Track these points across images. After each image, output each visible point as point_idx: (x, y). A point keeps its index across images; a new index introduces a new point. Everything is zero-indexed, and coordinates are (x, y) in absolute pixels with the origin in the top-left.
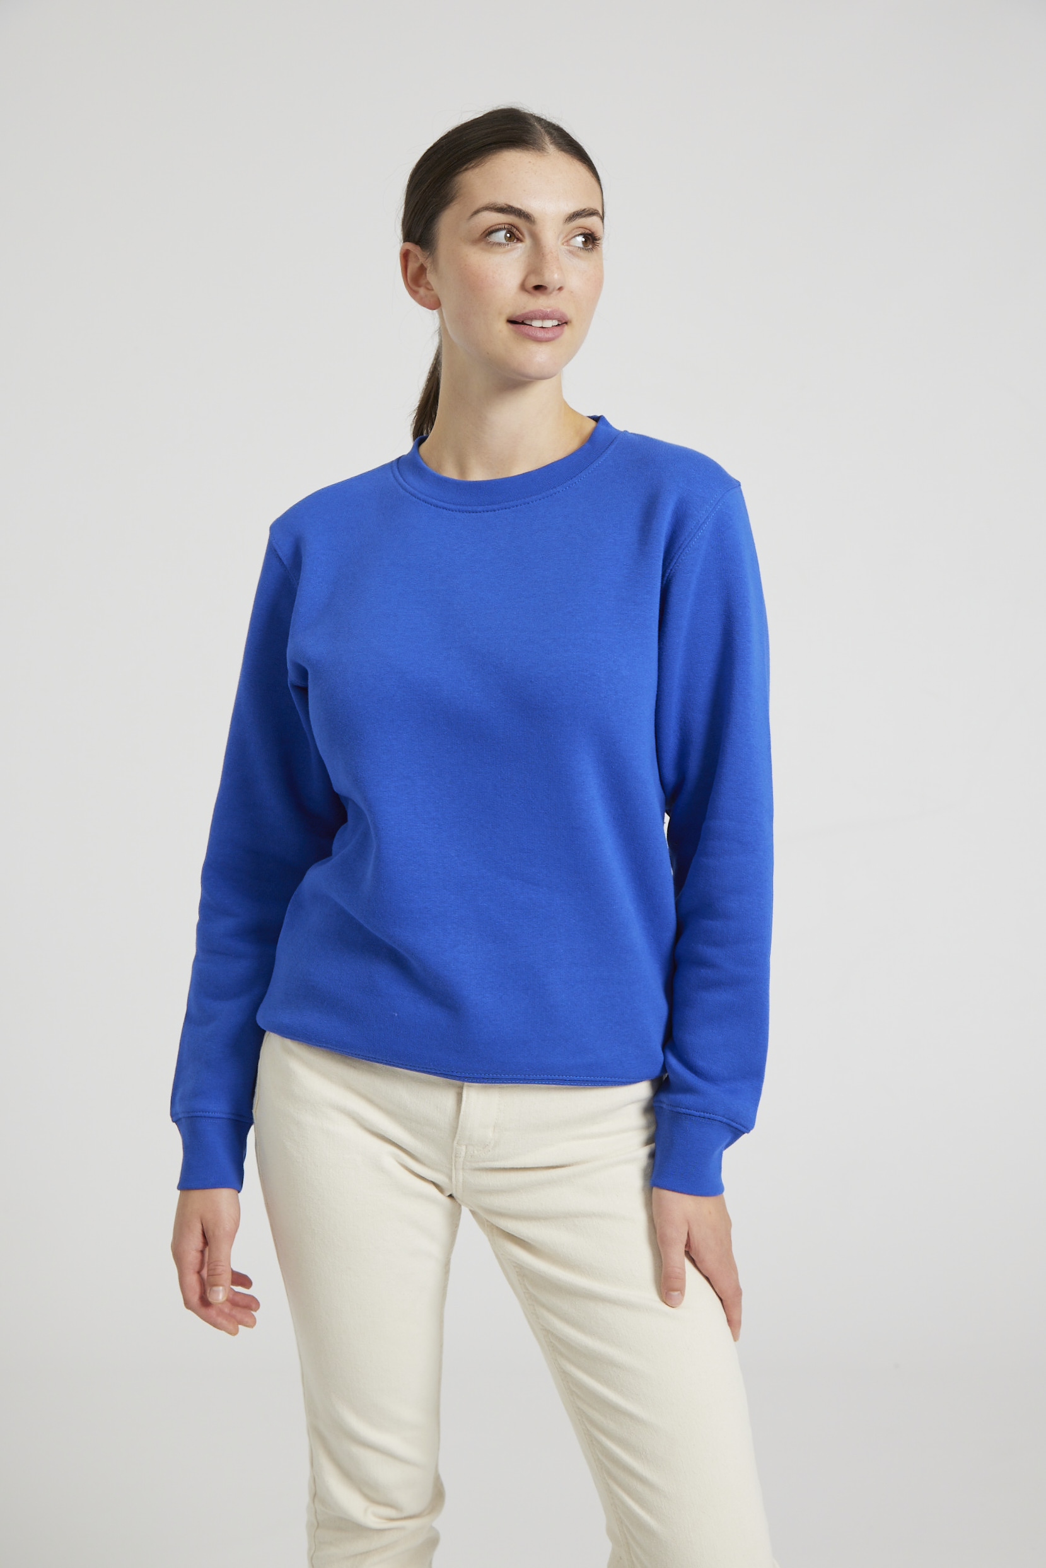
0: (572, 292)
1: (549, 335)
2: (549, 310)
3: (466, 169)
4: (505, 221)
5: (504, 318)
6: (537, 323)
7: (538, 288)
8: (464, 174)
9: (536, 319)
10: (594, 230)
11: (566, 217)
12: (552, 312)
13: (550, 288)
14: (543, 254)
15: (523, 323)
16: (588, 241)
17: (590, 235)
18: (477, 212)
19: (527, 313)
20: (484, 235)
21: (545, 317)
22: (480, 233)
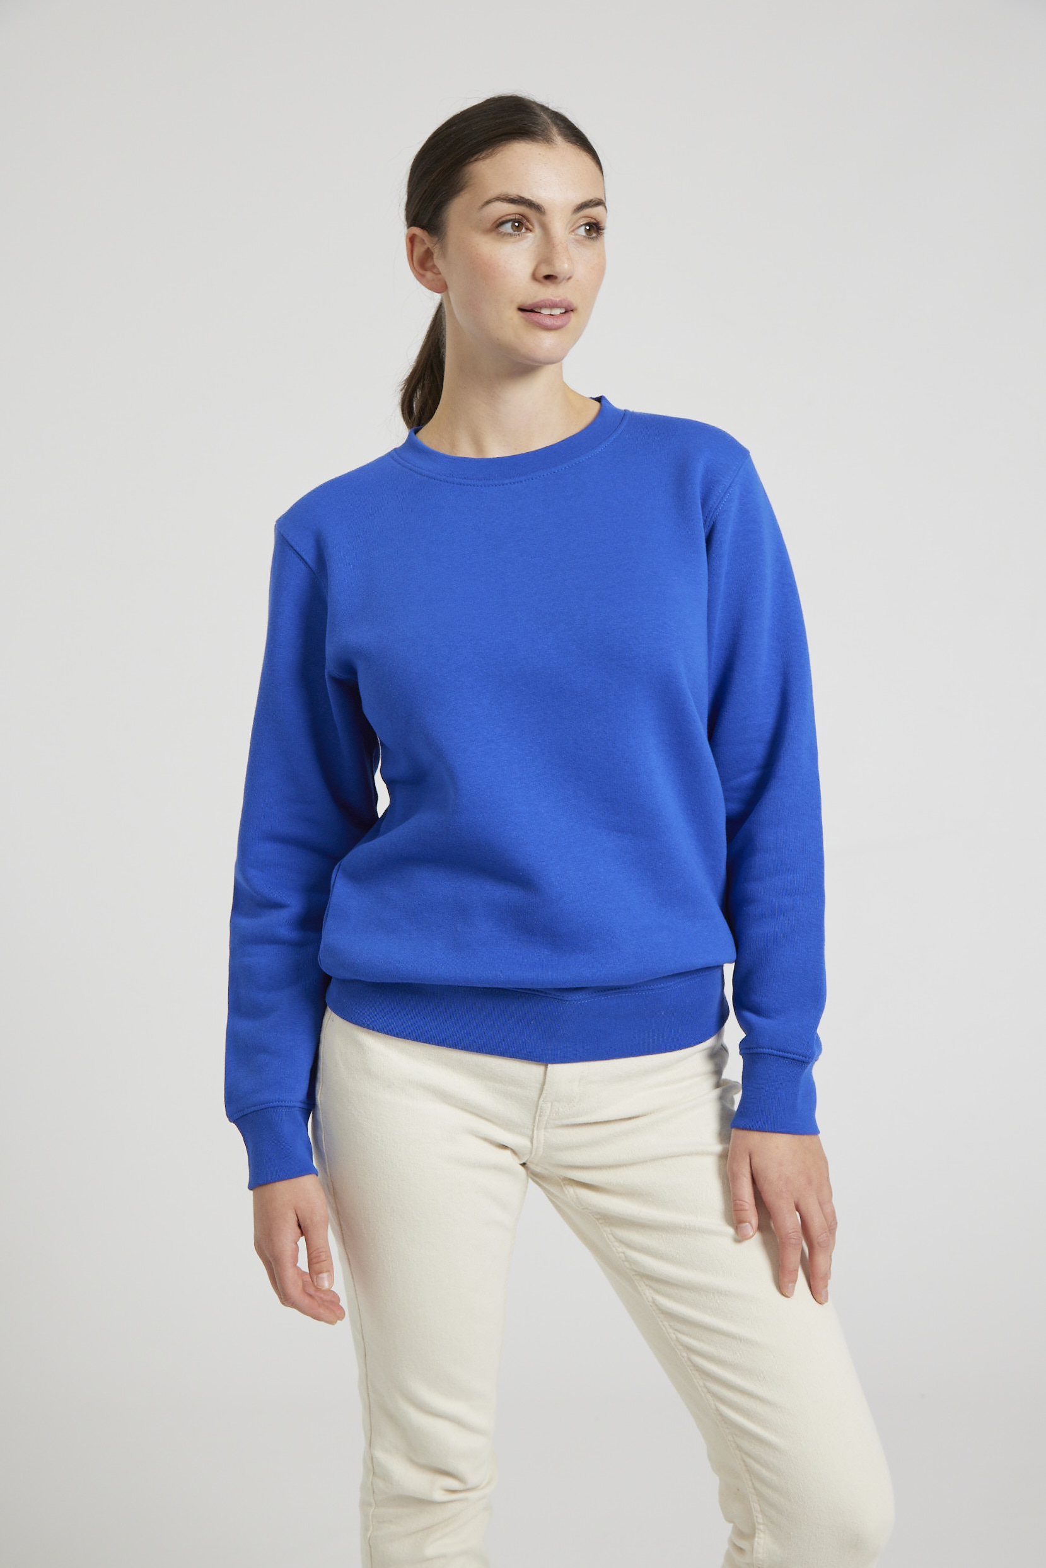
0: (578, 281)
1: (558, 322)
2: (558, 299)
3: (476, 160)
4: (514, 212)
5: (515, 306)
6: (545, 312)
7: (548, 277)
8: (475, 164)
9: (546, 307)
10: (599, 219)
11: (575, 208)
12: (560, 301)
13: (561, 277)
14: (553, 244)
15: (532, 311)
16: (592, 231)
17: (595, 224)
18: (489, 202)
19: (538, 302)
20: (495, 225)
21: (553, 306)
22: (492, 223)
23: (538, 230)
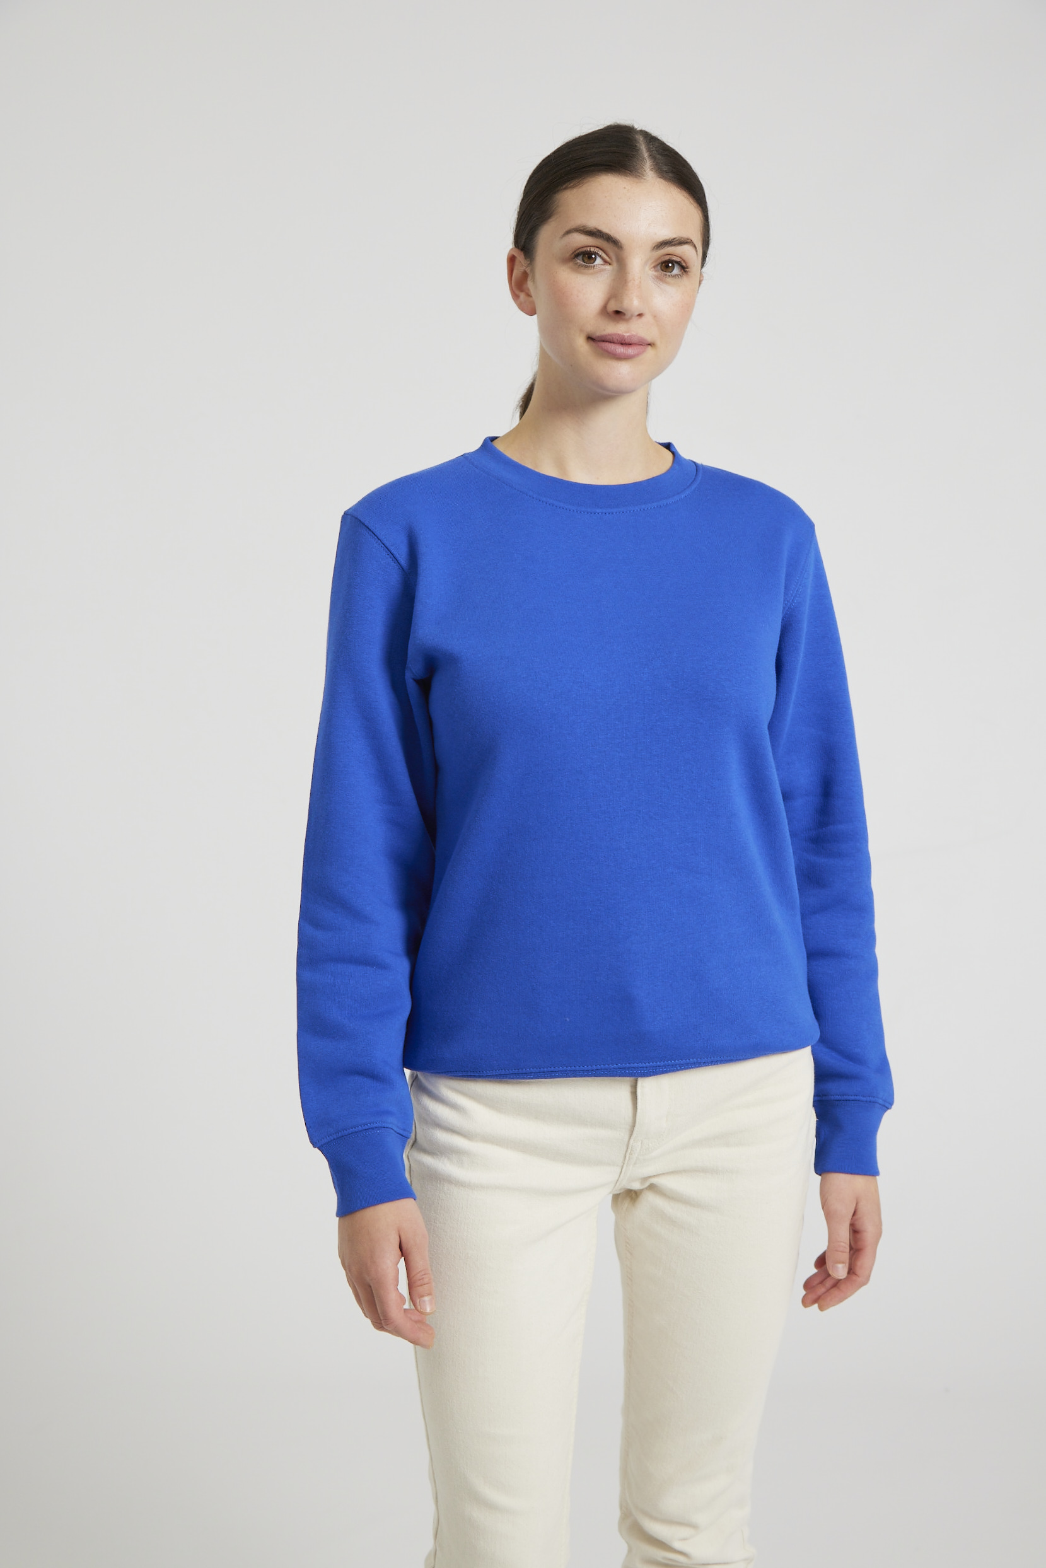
3: (565, 189)
5: (584, 335)
7: (617, 314)
8: (562, 193)
11: (655, 245)
13: (630, 314)
19: (605, 335)
22: (570, 253)
23: (615, 264)
